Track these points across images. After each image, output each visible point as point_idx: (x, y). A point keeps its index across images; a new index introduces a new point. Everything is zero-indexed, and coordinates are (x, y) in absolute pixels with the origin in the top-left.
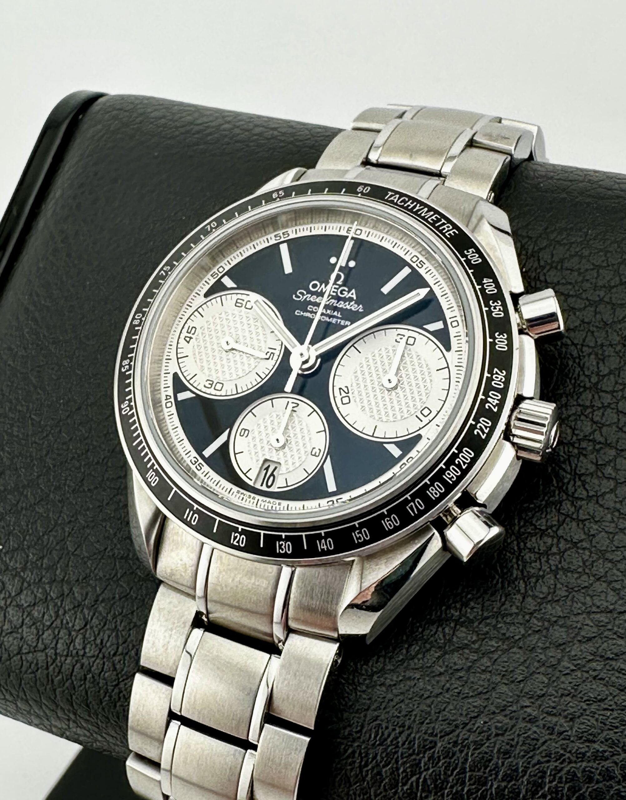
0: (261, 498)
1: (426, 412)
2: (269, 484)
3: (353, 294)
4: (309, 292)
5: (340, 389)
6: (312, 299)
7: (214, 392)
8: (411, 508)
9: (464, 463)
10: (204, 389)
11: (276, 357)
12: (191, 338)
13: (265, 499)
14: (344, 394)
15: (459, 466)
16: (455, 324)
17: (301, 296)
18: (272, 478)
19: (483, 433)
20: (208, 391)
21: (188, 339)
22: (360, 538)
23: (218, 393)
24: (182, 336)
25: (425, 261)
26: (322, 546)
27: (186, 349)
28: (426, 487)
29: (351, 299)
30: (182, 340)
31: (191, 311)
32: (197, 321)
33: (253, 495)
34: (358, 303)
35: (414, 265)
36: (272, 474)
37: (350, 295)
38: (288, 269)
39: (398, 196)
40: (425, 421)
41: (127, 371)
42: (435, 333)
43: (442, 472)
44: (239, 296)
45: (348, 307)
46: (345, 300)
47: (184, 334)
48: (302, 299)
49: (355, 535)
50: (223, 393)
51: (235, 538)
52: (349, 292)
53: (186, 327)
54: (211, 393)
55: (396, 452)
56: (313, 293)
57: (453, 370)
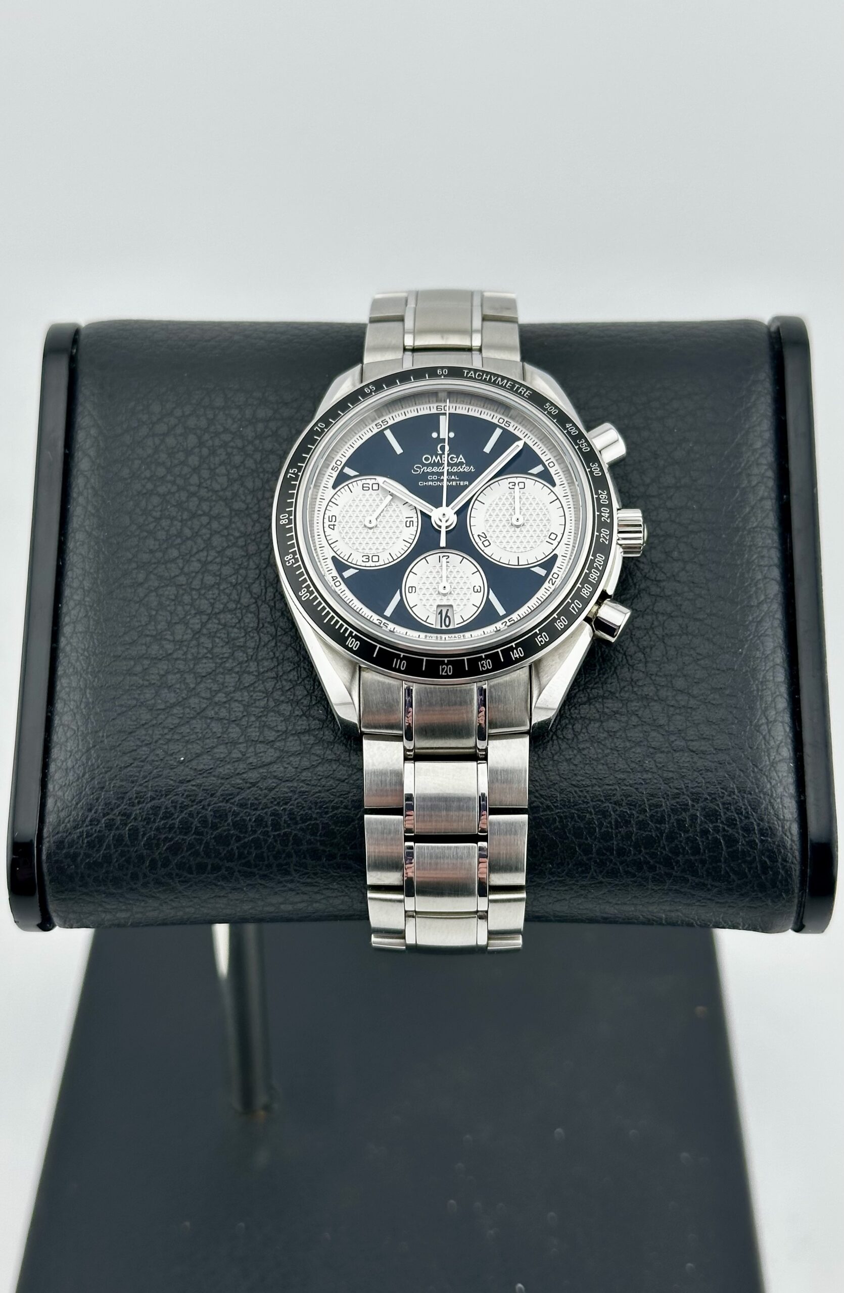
0: (447, 636)
1: (553, 537)
2: (447, 624)
3: (462, 459)
4: (424, 465)
5: (479, 535)
6: (428, 470)
7: (373, 564)
8: (573, 608)
9: (600, 565)
10: (364, 564)
11: (415, 524)
12: (334, 525)
13: (450, 635)
14: (483, 539)
15: (597, 568)
16: (551, 465)
17: (418, 470)
18: (447, 619)
19: (606, 540)
20: (368, 564)
21: (332, 527)
22: (542, 641)
23: (377, 564)
24: (326, 525)
25: (509, 420)
26: (515, 655)
27: (333, 535)
28: (579, 589)
29: (461, 464)
30: (327, 529)
31: (325, 503)
32: (333, 510)
33: (439, 636)
34: (468, 464)
35: (503, 425)
36: (447, 616)
37: (459, 460)
38: (399, 450)
39: (472, 372)
40: (556, 543)
41: (293, 564)
42: (539, 475)
43: (587, 575)
44: (364, 481)
45: (462, 470)
46: (457, 465)
47: (327, 523)
48: (420, 471)
49: (538, 639)
50: (381, 562)
51: (443, 669)
52: (458, 458)
53: (326, 516)
54: (371, 565)
55: (542, 572)
56: (428, 465)
57: (563, 500)
